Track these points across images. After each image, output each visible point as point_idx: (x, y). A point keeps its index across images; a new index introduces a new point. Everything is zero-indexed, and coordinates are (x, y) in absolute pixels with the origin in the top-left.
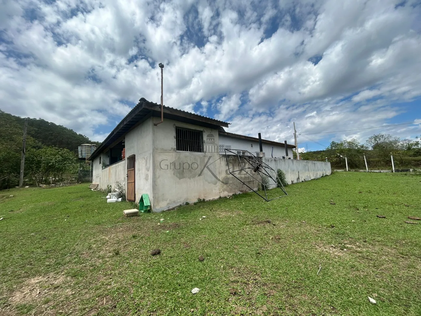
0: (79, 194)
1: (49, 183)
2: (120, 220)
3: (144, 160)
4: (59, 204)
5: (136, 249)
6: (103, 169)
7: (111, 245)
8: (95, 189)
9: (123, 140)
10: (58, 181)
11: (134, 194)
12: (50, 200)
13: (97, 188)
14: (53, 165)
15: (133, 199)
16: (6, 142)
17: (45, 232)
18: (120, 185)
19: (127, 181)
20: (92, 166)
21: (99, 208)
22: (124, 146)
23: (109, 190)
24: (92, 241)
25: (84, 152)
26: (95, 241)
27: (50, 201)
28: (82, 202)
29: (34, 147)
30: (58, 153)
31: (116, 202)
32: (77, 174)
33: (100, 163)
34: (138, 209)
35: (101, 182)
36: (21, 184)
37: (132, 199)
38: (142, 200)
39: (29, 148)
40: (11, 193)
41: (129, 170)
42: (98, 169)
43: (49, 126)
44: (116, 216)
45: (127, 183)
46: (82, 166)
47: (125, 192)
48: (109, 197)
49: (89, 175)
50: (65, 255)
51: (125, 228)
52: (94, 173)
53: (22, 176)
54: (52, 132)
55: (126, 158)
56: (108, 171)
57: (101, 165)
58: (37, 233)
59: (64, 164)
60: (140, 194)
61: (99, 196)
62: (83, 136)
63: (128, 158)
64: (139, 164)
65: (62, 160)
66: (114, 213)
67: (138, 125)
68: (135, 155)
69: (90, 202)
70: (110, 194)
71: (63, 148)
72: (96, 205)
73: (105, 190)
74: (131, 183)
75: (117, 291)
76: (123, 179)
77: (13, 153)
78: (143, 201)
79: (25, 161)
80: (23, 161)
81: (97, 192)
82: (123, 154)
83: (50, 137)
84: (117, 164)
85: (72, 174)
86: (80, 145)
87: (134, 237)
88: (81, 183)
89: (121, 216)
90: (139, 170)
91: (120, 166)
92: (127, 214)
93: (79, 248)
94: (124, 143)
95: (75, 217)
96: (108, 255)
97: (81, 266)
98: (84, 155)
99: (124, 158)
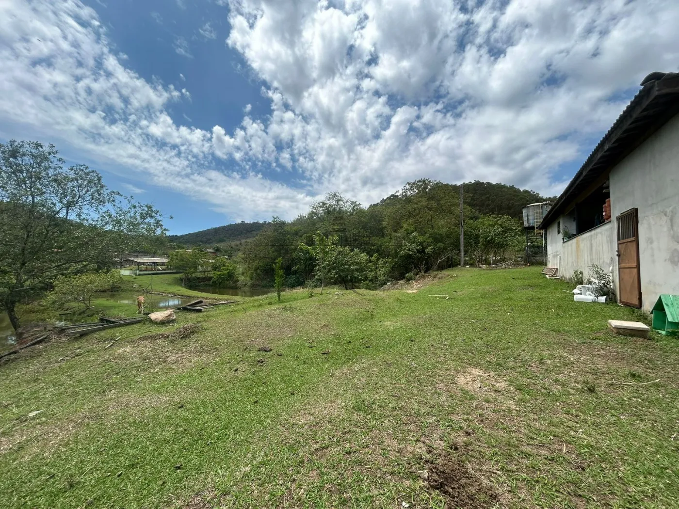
0: (527, 282)
1: (489, 264)
2: (601, 335)
3: (664, 218)
4: (501, 291)
5: (637, 401)
6: (564, 242)
7: (580, 371)
8: (552, 276)
9: (605, 183)
10: (499, 261)
11: (637, 293)
12: (490, 284)
13: (555, 274)
14: (492, 239)
15: (635, 302)
16: (447, 216)
17: (485, 322)
18: (601, 272)
19: (619, 264)
20: (546, 239)
21: (559, 307)
22: (608, 195)
23: (578, 279)
24: (544, 353)
25: (532, 216)
26: (551, 355)
27: (490, 286)
28: (531, 292)
29: (471, 218)
30: (496, 223)
31: (593, 302)
32: (523, 251)
33: (559, 232)
34: (650, 325)
35: (562, 263)
36: (462, 263)
37: (633, 303)
38: (659, 307)
39: (467, 220)
40: (454, 272)
41: (621, 241)
42: (556, 243)
43: (485, 188)
44: (593, 327)
45: (619, 268)
46: (530, 239)
47: (615, 285)
48: (579, 292)
49: (542, 253)
50: (508, 358)
51: (611, 352)
52: (550, 250)
53: (462, 253)
54: (488, 196)
55: (614, 218)
56: (574, 245)
57: (561, 236)
58: (478, 320)
59: (505, 238)
60: (656, 293)
61: (560, 287)
62: (530, 192)
63: (618, 219)
64: (650, 228)
65: (503, 231)
66: (587, 321)
67: (645, 140)
68: (636, 210)
69: (543, 296)
70: (579, 286)
71: (503, 214)
72: (554, 302)
73: (570, 279)
74: (628, 270)
75: (588, 448)
76: (608, 261)
77: (453, 227)
78: (664, 310)
79: (464, 235)
80: (462, 236)
81: (555, 281)
82: (606, 211)
83: (487, 202)
84: (593, 232)
85: (517, 251)
86: (525, 207)
87: (634, 376)
88: (529, 266)
89: (602, 329)
90: (650, 241)
91: (600, 235)
92: (617, 328)
93: (525, 356)
94: (608, 187)
95: (521, 312)
96: (573, 384)
97: (528, 380)
98: (531, 221)
99: (607, 219)
